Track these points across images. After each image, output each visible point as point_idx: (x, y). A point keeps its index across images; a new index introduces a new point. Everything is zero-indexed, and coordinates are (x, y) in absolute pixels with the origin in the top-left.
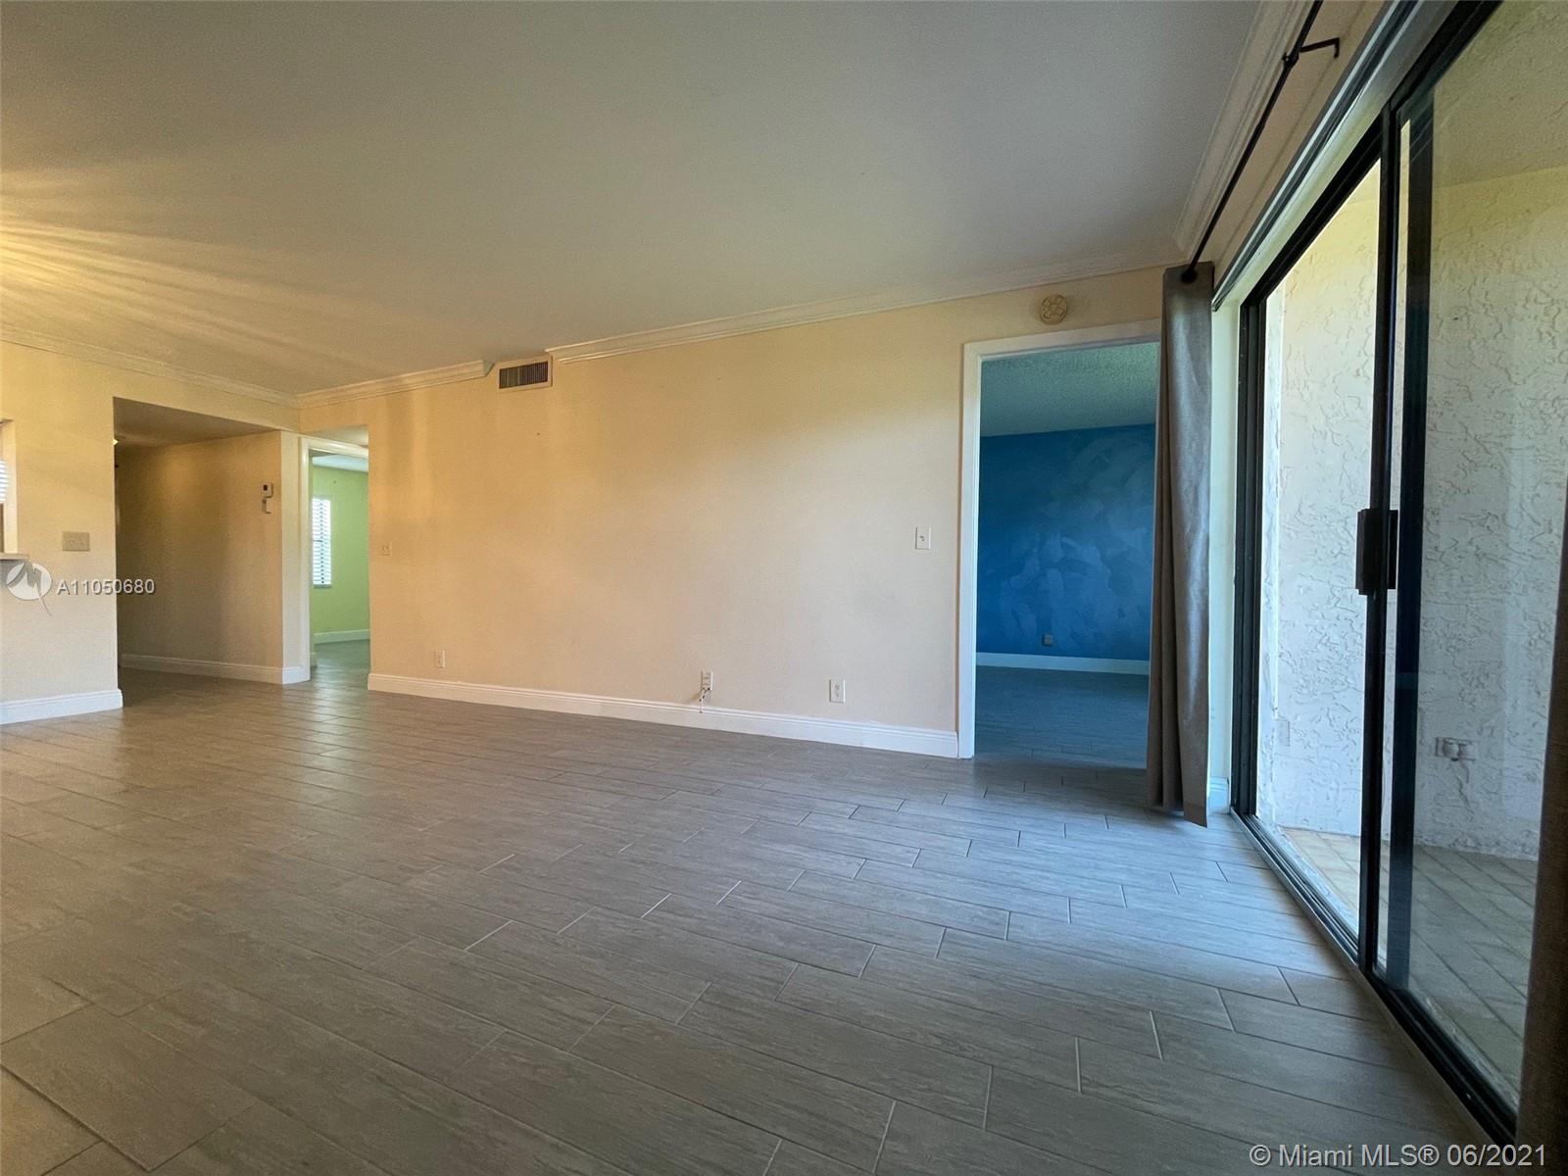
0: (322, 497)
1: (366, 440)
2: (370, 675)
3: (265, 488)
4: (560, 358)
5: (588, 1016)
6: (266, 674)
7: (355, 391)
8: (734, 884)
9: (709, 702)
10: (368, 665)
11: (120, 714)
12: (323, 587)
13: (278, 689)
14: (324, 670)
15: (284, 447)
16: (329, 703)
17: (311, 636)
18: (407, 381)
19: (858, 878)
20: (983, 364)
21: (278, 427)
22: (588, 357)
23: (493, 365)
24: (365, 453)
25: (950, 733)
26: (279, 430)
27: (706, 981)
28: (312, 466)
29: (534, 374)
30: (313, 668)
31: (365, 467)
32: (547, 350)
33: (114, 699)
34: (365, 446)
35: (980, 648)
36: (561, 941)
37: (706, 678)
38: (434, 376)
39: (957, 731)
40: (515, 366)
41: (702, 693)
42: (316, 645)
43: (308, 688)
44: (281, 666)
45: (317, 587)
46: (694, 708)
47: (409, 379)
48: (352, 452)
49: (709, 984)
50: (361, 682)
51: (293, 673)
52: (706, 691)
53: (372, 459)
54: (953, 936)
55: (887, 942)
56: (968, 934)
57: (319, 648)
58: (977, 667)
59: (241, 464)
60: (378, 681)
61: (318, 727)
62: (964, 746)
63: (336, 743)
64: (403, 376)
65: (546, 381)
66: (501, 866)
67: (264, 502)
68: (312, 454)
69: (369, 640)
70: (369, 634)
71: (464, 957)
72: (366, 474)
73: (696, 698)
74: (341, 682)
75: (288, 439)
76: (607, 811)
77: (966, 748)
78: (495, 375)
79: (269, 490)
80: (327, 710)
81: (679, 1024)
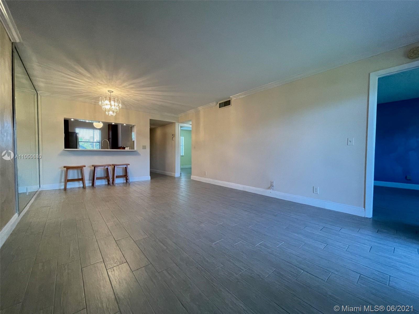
0: (182, 136)
1: (191, 123)
2: (192, 176)
3: (173, 135)
4: (233, 99)
5: (242, 268)
6: (172, 174)
7: (189, 112)
8: (282, 243)
9: (273, 190)
10: (191, 174)
11: (150, 181)
12: (183, 156)
13: (174, 178)
14: (182, 174)
15: (176, 125)
16: (183, 182)
17: (180, 167)
18: (199, 109)
19: (324, 249)
20: (379, 79)
21: (175, 122)
22: (241, 97)
23: (218, 102)
24: (191, 126)
25: (362, 208)
26: (175, 123)
27: (275, 268)
28: (181, 130)
29: (227, 103)
30: (181, 174)
31: (191, 129)
32: (230, 97)
33: (149, 178)
34: (191, 125)
35: (375, 179)
36: (235, 247)
37: (272, 183)
38: (205, 107)
39: (364, 207)
40: (222, 102)
41: (271, 187)
42: (182, 168)
43: (179, 178)
44: (175, 173)
45: (181, 156)
46: (269, 191)
47: (200, 108)
48: (188, 126)
49: (275, 269)
50: (190, 177)
51: (177, 174)
52: (272, 187)
53: (192, 128)
54: (363, 277)
55: (336, 273)
56: (371, 279)
57: (182, 169)
58: (374, 186)
59: (169, 130)
60: (194, 177)
61: (181, 187)
62: (369, 213)
63: (185, 191)
64: (199, 108)
65: (230, 105)
66: (220, 225)
67: (173, 138)
68: (181, 127)
69: (191, 168)
70: (191, 167)
71: (213, 245)
72: (191, 131)
73: (269, 188)
74: (186, 177)
75: (177, 124)
76: (245, 216)
77: (370, 214)
78: (218, 105)
79: (174, 135)
80: (183, 183)
81: (267, 277)
